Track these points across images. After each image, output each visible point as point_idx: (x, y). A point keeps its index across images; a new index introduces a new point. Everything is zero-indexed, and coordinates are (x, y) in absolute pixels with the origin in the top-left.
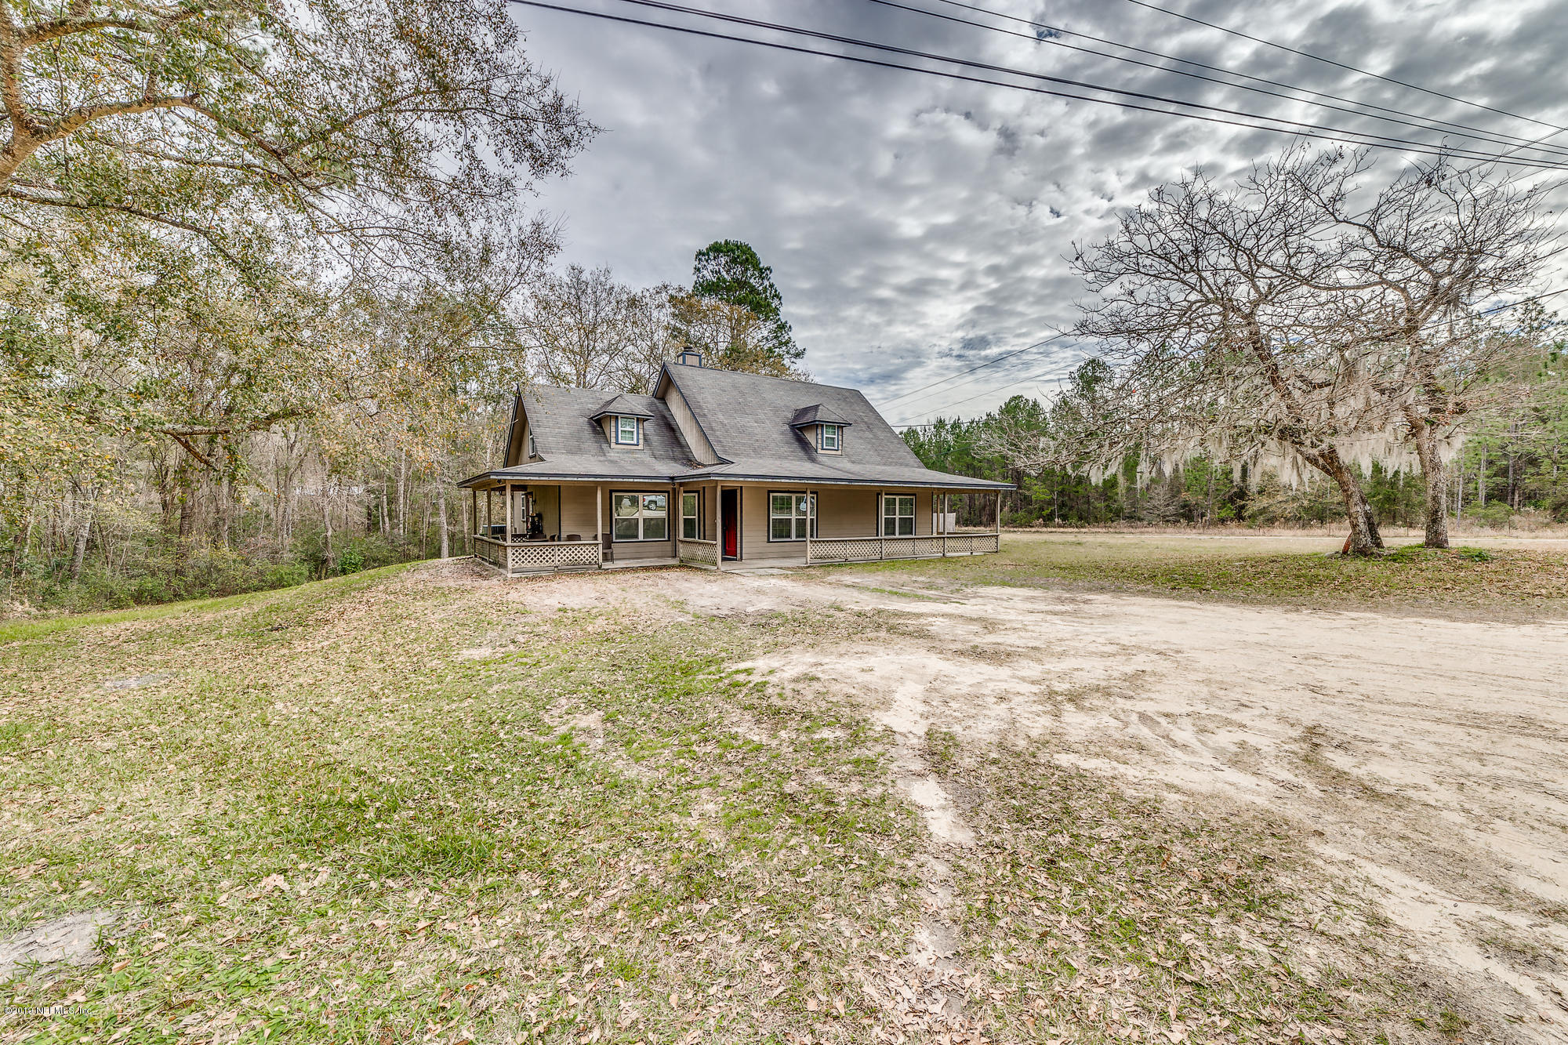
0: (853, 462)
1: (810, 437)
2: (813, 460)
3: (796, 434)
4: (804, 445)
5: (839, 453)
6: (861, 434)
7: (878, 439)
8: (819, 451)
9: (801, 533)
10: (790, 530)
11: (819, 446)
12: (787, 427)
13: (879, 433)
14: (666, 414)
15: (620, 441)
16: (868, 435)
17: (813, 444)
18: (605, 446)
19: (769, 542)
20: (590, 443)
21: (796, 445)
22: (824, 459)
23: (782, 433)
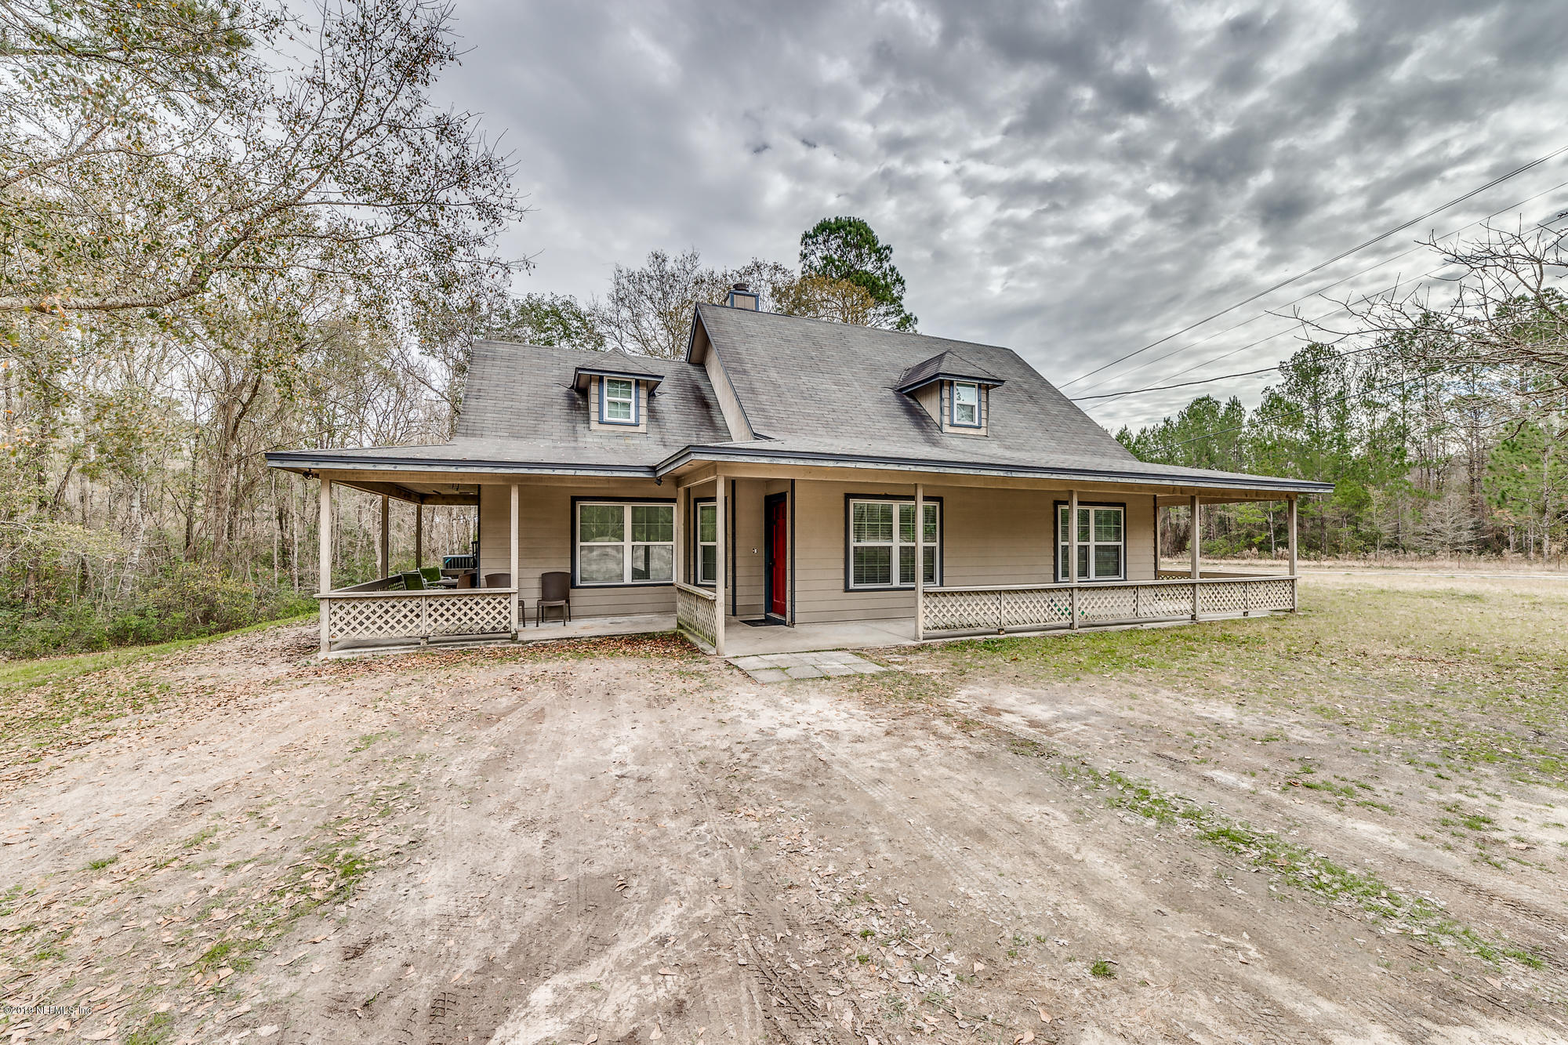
0: (1008, 448)
1: (930, 406)
2: (935, 443)
3: (905, 403)
4: (919, 419)
5: (983, 432)
6: (1018, 406)
7: (1048, 414)
8: (946, 429)
9: (908, 575)
10: (889, 569)
11: (946, 420)
12: (890, 393)
13: (1049, 406)
14: (702, 384)
15: (606, 418)
16: (1029, 407)
17: (936, 417)
18: (580, 427)
19: (847, 590)
20: (557, 420)
21: (904, 420)
22: (955, 442)
23: (881, 401)
